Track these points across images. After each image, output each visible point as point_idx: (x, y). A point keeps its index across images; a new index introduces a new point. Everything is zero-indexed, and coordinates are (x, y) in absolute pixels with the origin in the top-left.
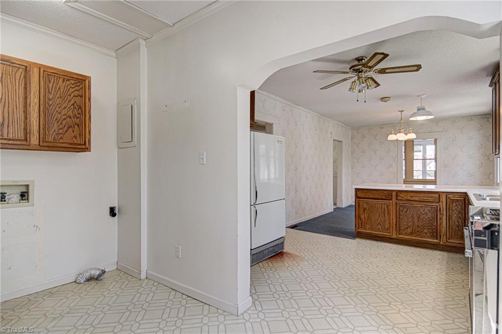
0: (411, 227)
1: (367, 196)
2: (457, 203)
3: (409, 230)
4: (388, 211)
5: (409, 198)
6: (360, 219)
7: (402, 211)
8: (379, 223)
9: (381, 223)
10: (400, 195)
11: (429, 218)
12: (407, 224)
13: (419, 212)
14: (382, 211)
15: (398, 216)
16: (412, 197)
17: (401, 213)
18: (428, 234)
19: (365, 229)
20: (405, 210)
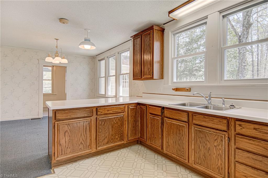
0: (107, 137)
1: (69, 117)
2: (133, 111)
3: (106, 140)
4: (90, 128)
5: (106, 112)
6: (60, 145)
7: (101, 125)
8: (81, 143)
9: (83, 142)
10: (100, 111)
11: (119, 126)
12: (105, 136)
13: (113, 123)
14: (83, 129)
15: (98, 130)
16: (108, 111)
17: (100, 126)
18: (118, 138)
19: (66, 154)
20: (103, 123)
